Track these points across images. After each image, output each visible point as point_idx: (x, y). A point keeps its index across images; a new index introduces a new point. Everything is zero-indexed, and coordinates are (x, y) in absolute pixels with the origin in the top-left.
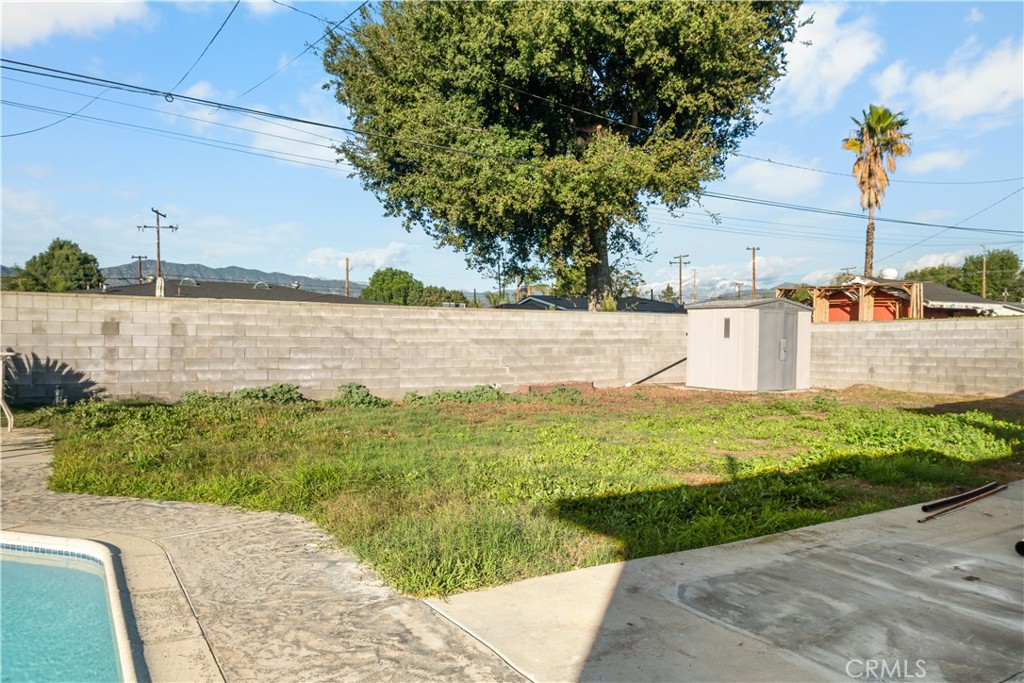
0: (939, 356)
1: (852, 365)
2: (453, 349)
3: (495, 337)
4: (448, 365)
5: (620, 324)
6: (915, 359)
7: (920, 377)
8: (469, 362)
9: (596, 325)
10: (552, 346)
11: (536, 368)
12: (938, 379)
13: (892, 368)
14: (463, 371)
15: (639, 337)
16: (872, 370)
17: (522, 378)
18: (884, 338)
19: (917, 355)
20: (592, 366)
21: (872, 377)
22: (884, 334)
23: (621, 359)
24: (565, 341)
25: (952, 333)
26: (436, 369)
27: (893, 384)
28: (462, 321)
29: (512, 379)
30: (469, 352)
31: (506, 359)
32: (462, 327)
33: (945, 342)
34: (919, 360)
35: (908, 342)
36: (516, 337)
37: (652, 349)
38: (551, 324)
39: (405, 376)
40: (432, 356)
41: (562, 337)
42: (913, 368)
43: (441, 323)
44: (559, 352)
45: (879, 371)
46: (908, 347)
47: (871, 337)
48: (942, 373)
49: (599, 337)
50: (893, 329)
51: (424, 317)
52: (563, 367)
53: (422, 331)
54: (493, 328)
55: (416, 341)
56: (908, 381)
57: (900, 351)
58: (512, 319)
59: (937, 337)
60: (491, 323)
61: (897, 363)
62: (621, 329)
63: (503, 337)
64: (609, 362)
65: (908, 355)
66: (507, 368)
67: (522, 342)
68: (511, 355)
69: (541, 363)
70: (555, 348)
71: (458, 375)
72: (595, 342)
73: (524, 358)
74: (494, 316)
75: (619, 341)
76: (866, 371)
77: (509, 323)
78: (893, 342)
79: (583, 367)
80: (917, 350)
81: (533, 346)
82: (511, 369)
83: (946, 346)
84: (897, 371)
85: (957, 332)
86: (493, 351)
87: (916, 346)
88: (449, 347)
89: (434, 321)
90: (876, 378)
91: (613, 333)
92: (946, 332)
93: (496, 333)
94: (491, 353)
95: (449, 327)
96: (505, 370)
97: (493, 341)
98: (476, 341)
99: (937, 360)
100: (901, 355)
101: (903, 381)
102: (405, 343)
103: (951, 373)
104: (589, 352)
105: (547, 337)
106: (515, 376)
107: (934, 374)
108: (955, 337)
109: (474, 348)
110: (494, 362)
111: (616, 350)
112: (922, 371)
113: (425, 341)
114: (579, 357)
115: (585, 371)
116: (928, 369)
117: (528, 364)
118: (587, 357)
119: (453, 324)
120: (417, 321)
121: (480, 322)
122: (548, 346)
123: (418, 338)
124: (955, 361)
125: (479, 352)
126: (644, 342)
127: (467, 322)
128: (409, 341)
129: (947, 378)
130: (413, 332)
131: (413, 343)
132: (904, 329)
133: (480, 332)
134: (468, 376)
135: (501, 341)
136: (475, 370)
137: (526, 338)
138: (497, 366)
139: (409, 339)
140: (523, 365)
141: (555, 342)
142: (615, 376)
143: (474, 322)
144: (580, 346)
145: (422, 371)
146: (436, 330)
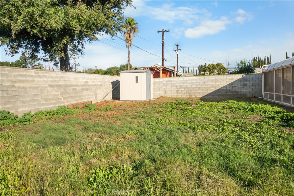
0: (184, 87)
1: (159, 91)
2: (41, 90)
3: (57, 84)
4: (40, 98)
5: (95, 79)
6: (178, 88)
7: (179, 93)
8: (48, 96)
9: (89, 79)
10: (77, 87)
11: (72, 97)
12: (184, 93)
13: (172, 91)
14: (46, 100)
15: (100, 83)
16: (165, 92)
17: (68, 102)
18: (169, 82)
19: (179, 87)
20: (88, 95)
21: (166, 94)
22: (169, 81)
23: (96, 92)
24: (80, 85)
25: (188, 80)
26: (35, 100)
27: (172, 96)
28: (44, 76)
29: (64, 102)
30: (48, 91)
31: (62, 94)
32: (45, 79)
33: (186, 83)
34: (179, 88)
35: (176, 83)
36: (65, 84)
37: (103, 88)
38: (76, 78)
39: (21, 105)
40: (33, 94)
41: (79, 84)
42: (177, 91)
43: (35, 77)
44: (79, 90)
45: (168, 92)
46: (176, 85)
47: (165, 82)
48: (185, 92)
49: (90, 83)
50: (171, 80)
51: (28, 74)
52: (80, 96)
53: (27, 81)
54: (56, 80)
55: (24, 86)
56: (176, 94)
57: (173, 86)
58: (63, 76)
59: (184, 82)
60: (56, 77)
61: (173, 90)
62: (95, 80)
63: (60, 84)
64: (93, 93)
65: (176, 87)
66: (62, 98)
67: (67, 86)
68: (63, 92)
69: (73, 95)
70: (78, 88)
71: (44, 102)
72: (89, 85)
73: (68, 93)
74: (56, 74)
75: (95, 85)
76: (164, 92)
77: (62, 77)
78: (172, 83)
79: (86, 96)
80: (178, 86)
81: (70, 88)
82: (64, 98)
83: (186, 84)
84: (173, 92)
85: (189, 80)
86: (57, 90)
87: (178, 85)
88: (39, 89)
89: (32, 76)
90: (167, 94)
91: (93, 82)
92: (186, 80)
93: (58, 82)
94: (56, 91)
95: (39, 79)
96: (61, 98)
97: (57, 86)
98: (51, 86)
99: (184, 88)
100: (174, 87)
101: (175, 94)
102: (19, 87)
103: (188, 92)
104: (87, 90)
105: (75, 84)
106: (65, 101)
107: (183, 92)
108: (189, 82)
109: (50, 89)
110: (58, 95)
111: (94, 88)
112: (180, 92)
113: (29, 86)
114: (85, 92)
115: (86, 97)
116: (182, 91)
117: (69, 95)
118: (87, 92)
119: (41, 77)
120: (24, 76)
121: (52, 77)
122: (75, 88)
123: (26, 85)
124: (189, 88)
125: (52, 91)
126: (101, 85)
127: (46, 77)
128: (21, 86)
129: (187, 93)
130: (23, 81)
131: (23, 87)
132: (175, 80)
133: (52, 81)
134: (48, 102)
135: (60, 85)
136: (50, 99)
137: (68, 84)
138: (59, 97)
139: (22, 85)
140: (67, 96)
141: (77, 86)
142: (94, 99)
143: (49, 77)
144: (85, 87)
145: (29, 101)
146: (34, 81)
